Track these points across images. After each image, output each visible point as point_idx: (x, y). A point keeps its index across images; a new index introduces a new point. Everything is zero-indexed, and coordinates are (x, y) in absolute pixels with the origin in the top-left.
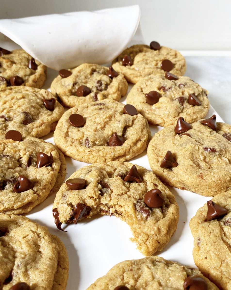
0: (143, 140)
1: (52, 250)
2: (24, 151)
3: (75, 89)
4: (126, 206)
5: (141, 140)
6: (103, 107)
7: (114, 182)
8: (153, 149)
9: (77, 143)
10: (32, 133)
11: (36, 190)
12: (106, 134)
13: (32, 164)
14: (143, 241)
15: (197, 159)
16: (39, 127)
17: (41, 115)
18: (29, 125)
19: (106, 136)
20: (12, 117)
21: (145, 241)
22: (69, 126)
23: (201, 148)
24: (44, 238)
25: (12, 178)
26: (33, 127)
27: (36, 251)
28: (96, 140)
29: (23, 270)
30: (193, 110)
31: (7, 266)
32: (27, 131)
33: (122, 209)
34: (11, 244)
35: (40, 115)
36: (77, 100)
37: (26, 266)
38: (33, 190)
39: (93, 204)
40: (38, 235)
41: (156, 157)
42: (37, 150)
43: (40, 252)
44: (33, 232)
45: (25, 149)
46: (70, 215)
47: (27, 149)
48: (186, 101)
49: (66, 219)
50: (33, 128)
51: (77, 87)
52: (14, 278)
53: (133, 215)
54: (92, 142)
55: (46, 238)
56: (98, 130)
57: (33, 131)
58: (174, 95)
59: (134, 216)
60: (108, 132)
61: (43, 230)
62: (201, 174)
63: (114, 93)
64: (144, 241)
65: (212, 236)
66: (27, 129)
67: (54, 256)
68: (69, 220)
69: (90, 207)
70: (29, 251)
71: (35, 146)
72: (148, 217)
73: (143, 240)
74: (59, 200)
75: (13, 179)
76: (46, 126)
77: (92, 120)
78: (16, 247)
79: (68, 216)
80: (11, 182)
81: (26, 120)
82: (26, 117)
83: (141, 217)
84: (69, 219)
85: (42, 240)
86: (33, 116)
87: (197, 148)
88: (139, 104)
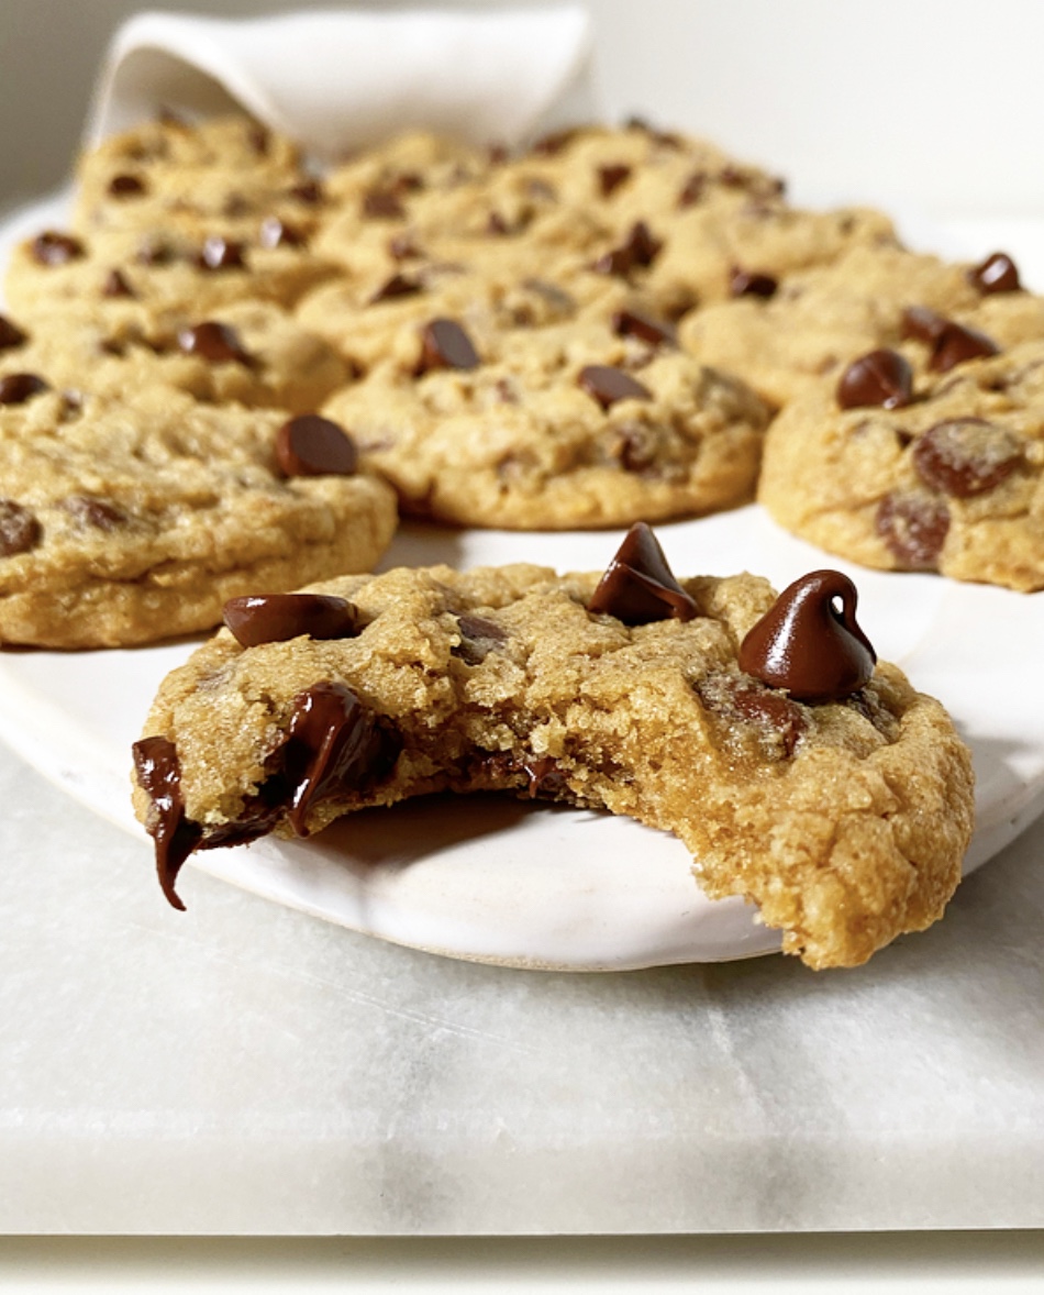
4: (638, 700)
7: (532, 612)
14: (807, 850)
21: (823, 848)
33: (617, 722)
39: (420, 696)
46: (264, 755)
49: (233, 784)
53: (696, 726)
59: (702, 737)
64: (815, 850)
68: (254, 792)
69: (395, 721)
72: (797, 738)
73: (807, 843)
74: (182, 699)
79: (248, 761)
83: (753, 739)
84: (257, 784)
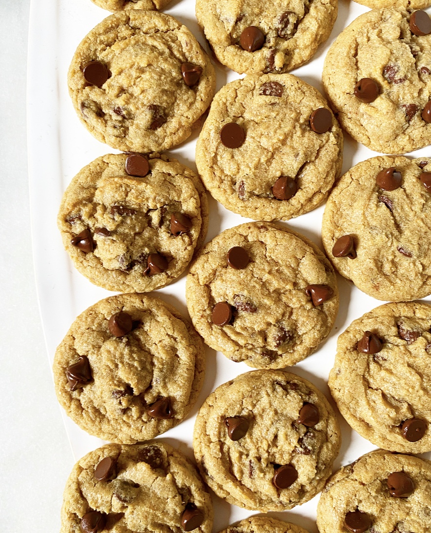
0: (324, 191)
1: (190, 357)
2: (153, 201)
3: (238, 31)
5: (322, 191)
6: (278, 102)
8: (333, 212)
9: (227, 183)
10: (163, 144)
11: (169, 274)
12: (272, 176)
13: (165, 224)
15: (383, 258)
16: (175, 134)
17: (178, 105)
18: (159, 131)
19: (271, 180)
20: (133, 113)
22: (219, 143)
23: (395, 244)
24: (181, 342)
25: (140, 257)
26: (165, 134)
27: (174, 355)
28: (256, 189)
29: (162, 384)
30: (422, 133)
31: (146, 381)
32: (156, 142)
34: (147, 346)
35: (176, 104)
36: (239, 61)
37: (164, 380)
38: (167, 274)
40: (175, 339)
41: (332, 229)
42: (170, 198)
43: (178, 357)
44: (169, 335)
45: (155, 198)
47: (157, 198)
48: (418, 113)
50: (165, 136)
51: (242, 27)
52: (154, 388)
54: (248, 192)
55: (184, 342)
56: (261, 164)
57: (166, 141)
58: (404, 94)
60: (274, 172)
61: (180, 333)
62: (378, 284)
63: (306, 47)
65: (353, 375)
66: (157, 139)
67: (191, 365)
70: (166, 358)
71: (167, 190)
75: (142, 258)
76: (185, 131)
77: (256, 138)
78: (153, 349)
80: (140, 262)
81: (154, 122)
82: (155, 116)
85: (179, 344)
86: (165, 109)
87: (389, 244)
88: (341, 95)
